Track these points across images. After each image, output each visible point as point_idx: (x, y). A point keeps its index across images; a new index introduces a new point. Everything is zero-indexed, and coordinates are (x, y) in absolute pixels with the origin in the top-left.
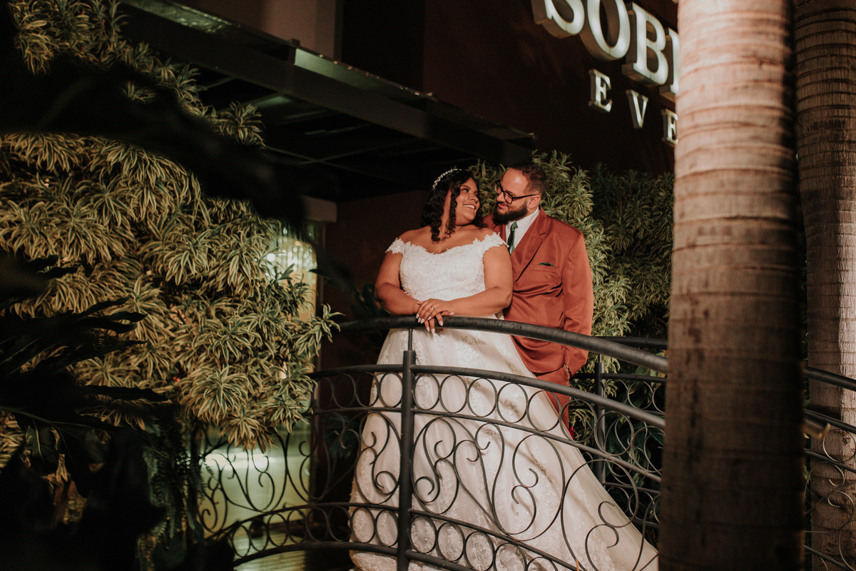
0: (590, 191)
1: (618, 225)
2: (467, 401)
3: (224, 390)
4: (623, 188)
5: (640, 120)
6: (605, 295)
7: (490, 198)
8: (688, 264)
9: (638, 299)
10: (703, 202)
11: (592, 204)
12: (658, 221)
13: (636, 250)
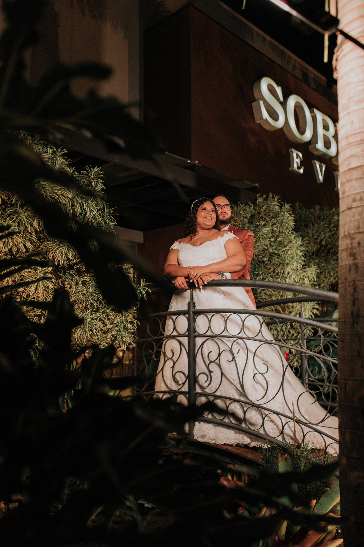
0: (293, 216)
1: (310, 237)
2: (225, 328)
3: (89, 323)
4: (312, 216)
5: (321, 178)
6: (304, 276)
7: (233, 222)
8: (348, 218)
9: (323, 280)
10: (355, 184)
11: (294, 223)
12: (334, 234)
13: (322, 252)
